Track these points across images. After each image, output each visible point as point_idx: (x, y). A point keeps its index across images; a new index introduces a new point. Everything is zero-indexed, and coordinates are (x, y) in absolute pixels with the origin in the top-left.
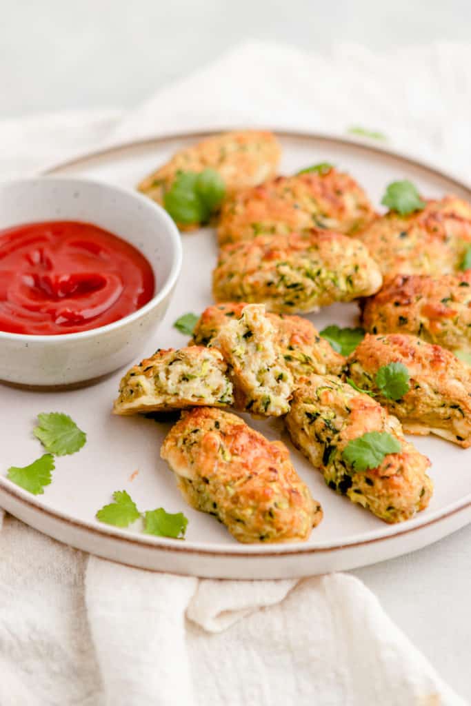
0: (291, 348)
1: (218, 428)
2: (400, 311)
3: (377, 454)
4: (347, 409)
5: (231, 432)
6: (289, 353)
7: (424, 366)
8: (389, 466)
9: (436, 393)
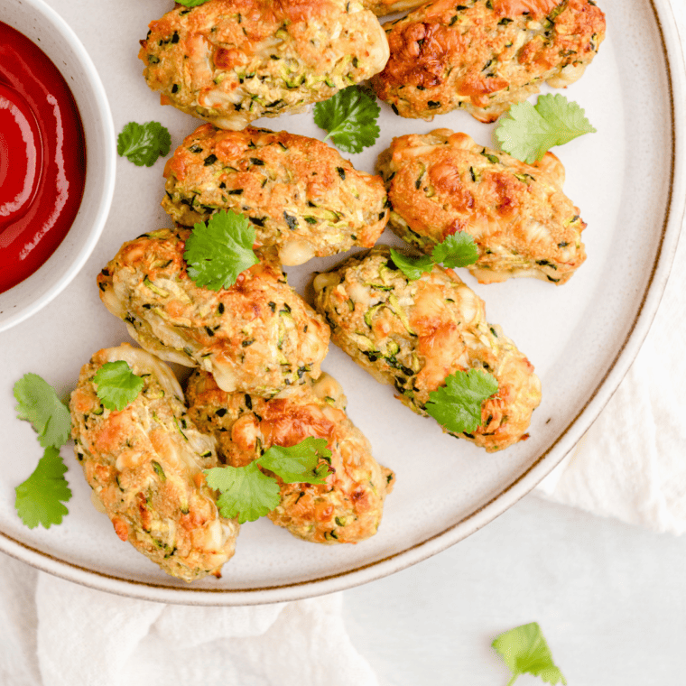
0: (311, 205)
1: (250, 407)
2: (428, 94)
3: (471, 407)
4: (412, 335)
5: (268, 416)
6: (310, 212)
7: (490, 218)
8: (490, 419)
9: (515, 253)
